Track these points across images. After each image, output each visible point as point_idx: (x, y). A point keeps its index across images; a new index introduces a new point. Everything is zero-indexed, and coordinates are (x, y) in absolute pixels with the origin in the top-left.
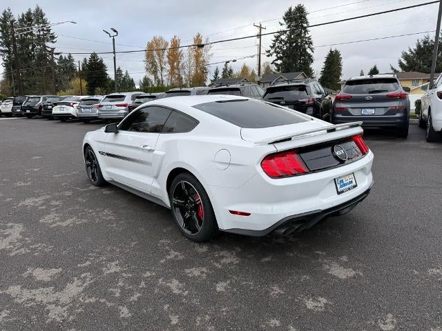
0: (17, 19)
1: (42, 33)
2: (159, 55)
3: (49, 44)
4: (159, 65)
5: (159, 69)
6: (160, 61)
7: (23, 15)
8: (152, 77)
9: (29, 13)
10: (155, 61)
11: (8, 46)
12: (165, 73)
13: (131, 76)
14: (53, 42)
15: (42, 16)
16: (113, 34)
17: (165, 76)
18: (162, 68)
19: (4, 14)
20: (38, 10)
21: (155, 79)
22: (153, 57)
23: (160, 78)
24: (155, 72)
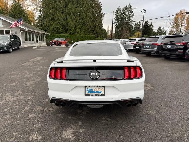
0: (122, 10)
1: (129, 14)
2: (181, 19)
3: (131, 18)
4: (180, 24)
5: (180, 26)
6: (182, 22)
7: (124, 8)
8: (175, 30)
9: (126, 7)
10: (179, 22)
11: (117, 20)
12: (183, 28)
13: (165, 30)
14: (133, 17)
15: (131, 7)
16: (144, 12)
17: (183, 29)
18: (182, 26)
19: (118, 9)
20: (130, 5)
21: (177, 31)
22: (178, 20)
23: (180, 30)
24: (177, 28)
